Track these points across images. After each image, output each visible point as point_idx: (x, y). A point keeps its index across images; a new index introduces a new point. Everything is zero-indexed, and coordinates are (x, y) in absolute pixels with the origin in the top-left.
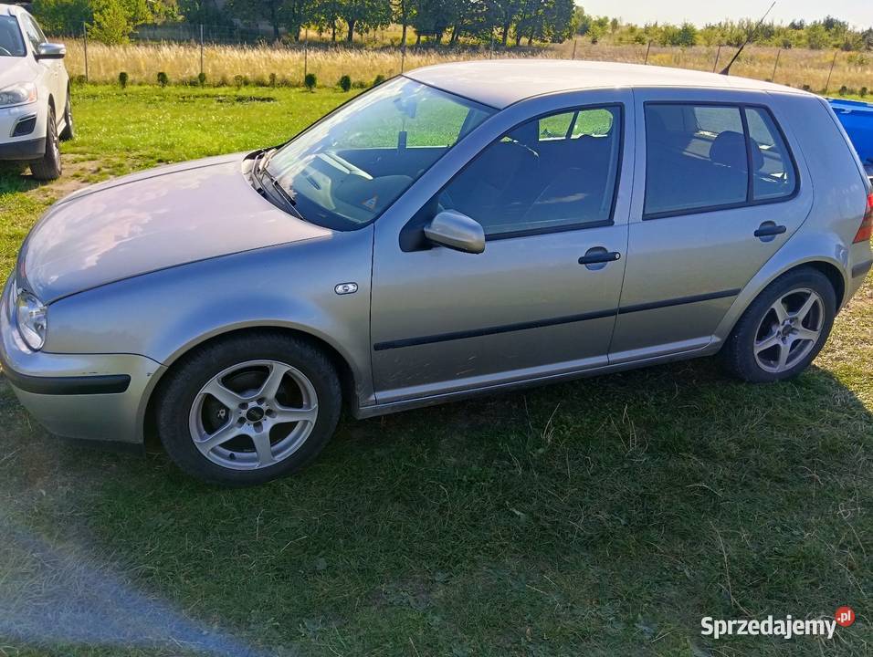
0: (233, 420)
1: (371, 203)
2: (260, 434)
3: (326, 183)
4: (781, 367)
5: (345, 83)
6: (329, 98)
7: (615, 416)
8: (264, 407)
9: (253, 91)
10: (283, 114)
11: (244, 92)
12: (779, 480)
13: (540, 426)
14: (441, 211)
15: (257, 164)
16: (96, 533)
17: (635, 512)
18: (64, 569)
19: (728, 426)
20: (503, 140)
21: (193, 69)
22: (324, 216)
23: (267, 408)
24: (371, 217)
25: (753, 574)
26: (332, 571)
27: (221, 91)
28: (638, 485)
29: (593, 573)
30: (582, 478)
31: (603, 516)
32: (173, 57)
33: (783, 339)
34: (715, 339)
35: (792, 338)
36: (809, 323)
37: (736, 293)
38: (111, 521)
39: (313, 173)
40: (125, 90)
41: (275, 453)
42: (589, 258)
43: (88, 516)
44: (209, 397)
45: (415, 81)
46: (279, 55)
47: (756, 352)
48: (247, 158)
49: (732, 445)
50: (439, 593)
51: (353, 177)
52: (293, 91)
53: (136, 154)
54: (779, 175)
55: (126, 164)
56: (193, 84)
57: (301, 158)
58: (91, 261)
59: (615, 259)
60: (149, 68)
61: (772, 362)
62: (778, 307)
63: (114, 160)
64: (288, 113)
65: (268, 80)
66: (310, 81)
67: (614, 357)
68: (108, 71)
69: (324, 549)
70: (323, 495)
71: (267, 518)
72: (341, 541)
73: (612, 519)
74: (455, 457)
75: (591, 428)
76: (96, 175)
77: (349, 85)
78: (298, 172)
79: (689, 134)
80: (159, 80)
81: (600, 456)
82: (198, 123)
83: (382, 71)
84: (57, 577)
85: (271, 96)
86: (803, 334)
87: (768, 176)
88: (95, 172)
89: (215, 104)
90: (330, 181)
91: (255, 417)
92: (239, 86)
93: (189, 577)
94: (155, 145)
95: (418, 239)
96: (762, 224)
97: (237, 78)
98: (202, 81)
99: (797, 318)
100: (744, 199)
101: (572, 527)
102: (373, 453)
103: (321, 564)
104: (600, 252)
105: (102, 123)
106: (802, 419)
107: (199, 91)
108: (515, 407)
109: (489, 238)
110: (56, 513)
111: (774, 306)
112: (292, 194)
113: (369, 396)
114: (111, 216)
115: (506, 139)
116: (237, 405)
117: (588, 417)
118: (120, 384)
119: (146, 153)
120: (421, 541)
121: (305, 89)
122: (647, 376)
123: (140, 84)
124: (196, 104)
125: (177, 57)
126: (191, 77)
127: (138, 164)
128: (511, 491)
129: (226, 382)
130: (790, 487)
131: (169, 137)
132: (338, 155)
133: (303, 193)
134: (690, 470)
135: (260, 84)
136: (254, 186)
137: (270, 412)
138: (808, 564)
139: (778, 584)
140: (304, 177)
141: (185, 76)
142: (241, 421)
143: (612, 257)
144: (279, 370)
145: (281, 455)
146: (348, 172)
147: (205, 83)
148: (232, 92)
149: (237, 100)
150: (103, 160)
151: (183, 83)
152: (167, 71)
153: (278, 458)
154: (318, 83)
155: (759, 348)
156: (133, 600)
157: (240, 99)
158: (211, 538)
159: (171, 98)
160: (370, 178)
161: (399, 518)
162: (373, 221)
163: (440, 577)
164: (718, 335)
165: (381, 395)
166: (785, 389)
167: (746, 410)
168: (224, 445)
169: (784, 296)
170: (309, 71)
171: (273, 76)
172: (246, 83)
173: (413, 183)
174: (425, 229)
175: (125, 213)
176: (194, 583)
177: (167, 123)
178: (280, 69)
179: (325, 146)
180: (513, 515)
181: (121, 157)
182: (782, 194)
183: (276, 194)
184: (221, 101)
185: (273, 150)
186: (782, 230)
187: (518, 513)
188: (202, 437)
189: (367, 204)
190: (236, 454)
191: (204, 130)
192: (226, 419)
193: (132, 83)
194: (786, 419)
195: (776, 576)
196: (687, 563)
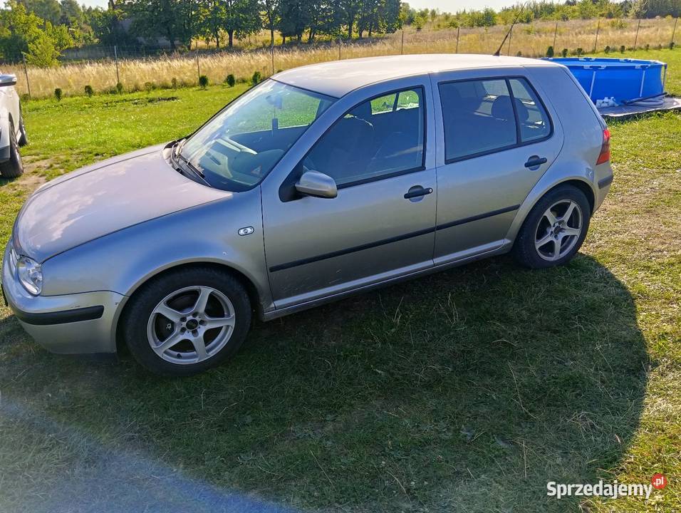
0: (177, 330)
1: (257, 171)
2: (197, 339)
3: (224, 160)
4: (557, 256)
5: (231, 81)
6: (219, 93)
7: (443, 302)
8: (198, 319)
9: (160, 93)
10: (186, 109)
11: (153, 94)
12: (556, 332)
13: (392, 314)
14: (306, 171)
15: (174, 151)
16: (91, 417)
17: (458, 363)
18: (73, 442)
19: (520, 300)
20: (345, 117)
21: (111, 81)
22: (225, 183)
23: (200, 319)
24: (258, 180)
25: (538, 392)
26: (256, 422)
27: (136, 95)
28: (460, 345)
29: (432, 404)
30: (422, 345)
31: (437, 367)
32: (94, 73)
33: (556, 237)
34: (507, 241)
35: (561, 235)
36: (572, 223)
37: (517, 207)
38: (100, 408)
39: (214, 153)
40: (61, 102)
41: (208, 351)
42: (412, 193)
43: (83, 407)
44: (159, 316)
45: (279, 82)
46: (176, 63)
47: (537, 247)
48: (166, 147)
49: (524, 312)
50: (330, 427)
51: (243, 153)
52: (191, 90)
53: (77, 151)
54: (540, 123)
55: (71, 159)
56: (113, 92)
57: (205, 144)
58: (57, 235)
59: (429, 193)
60: (78, 83)
61: (550, 253)
62: (548, 214)
63: (61, 157)
64: (189, 108)
65: (171, 84)
66: (203, 81)
67: (437, 260)
68: (45, 88)
69: (250, 409)
70: (245, 376)
71: (207, 395)
72: (260, 403)
73: (443, 369)
74: (334, 341)
75: (427, 312)
76: (50, 170)
77: (233, 81)
78: (203, 154)
79: (480, 98)
80: (86, 92)
81: (434, 329)
82: (121, 122)
83: (258, 69)
84: (69, 448)
85: (174, 96)
86: (569, 232)
87: (533, 124)
88: (48, 168)
89: (132, 107)
90: (227, 158)
91: (192, 326)
92: (149, 91)
93: (159, 437)
94: (92, 143)
95: (292, 192)
96: (531, 158)
97: (146, 84)
98: (120, 90)
99: (563, 221)
100: (515, 142)
101: (417, 377)
102: (277, 344)
103: (249, 419)
104: (418, 189)
105: (48, 130)
106: (572, 290)
107: (119, 97)
108: (374, 303)
109: (340, 187)
110: (61, 407)
111: (545, 214)
112: (201, 170)
113: (270, 304)
114: (64, 202)
115: (348, 116)
116: (179, 319)
117: (425, 304)
118: (97, 312)
119: (85, 149)
120: (315, 397)
121: (200, 87)
122: (464, 273)
123: (72, 96)
124: (118, 107)
125: (98, 72)
126: (111, 87)
127: (81, 159)
128: (374, 358)
129: (170, 304)
130: (563, 336)
131: (101, 135)
132: (231, 139)
133: (208, 168)
134: (495, 331)
135: (165, 87)
136: (173, 167)
137: (202, 322)
138: (574, 383)
139: (554, 396)
140: (208, 157)
141: (106, 86)
142: (183, 330)
143: (427, 192)
144: (206, 292)
145: (214, 351)
146: (239, 151)
147: (122, 90)
148: (144, 95)
149: (149, 102)
150: (53, 158)
151: (105, 92)
152: (91, 84)
153: (212, 354)
154: (210, 82)
155: (539, 244)
156: (123, 456)
157: (151, 101)
158: (171, 411)
159: (97, 105)
160: (255, 153)
161: (299, 384)
162: (260, 183)
163: (330, 417)
164: (508, 238)
165: (278, 303)
166: (561, 271)
167: (533, 288)
168: (172, 348)
169: (552, 206)
170: (201, 74)
171: (174, 80)
172: (154, 88)
173: (285, 154)
174: (296, 185)
175: (74, 198)
176: (163, 441)
177: (97, 125)
178: (179, 75)
179: (221, 133)
180: (377, 373)
181: (67, 154)
182: (542, 136)
183: (189, 171)
184: (136, 104)
185: (184, 140)
186: (544, 161)
187: (379, 372)
188: (157, 344)
189: (254, 172)
190: (181, 354)
191: (127, 128)
192: (173, 330)
193: (66, 95)
194: (560, 291)
195: (552, 392)
196: (493, 390)
